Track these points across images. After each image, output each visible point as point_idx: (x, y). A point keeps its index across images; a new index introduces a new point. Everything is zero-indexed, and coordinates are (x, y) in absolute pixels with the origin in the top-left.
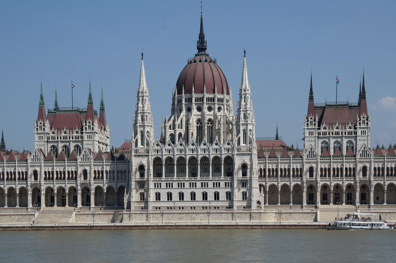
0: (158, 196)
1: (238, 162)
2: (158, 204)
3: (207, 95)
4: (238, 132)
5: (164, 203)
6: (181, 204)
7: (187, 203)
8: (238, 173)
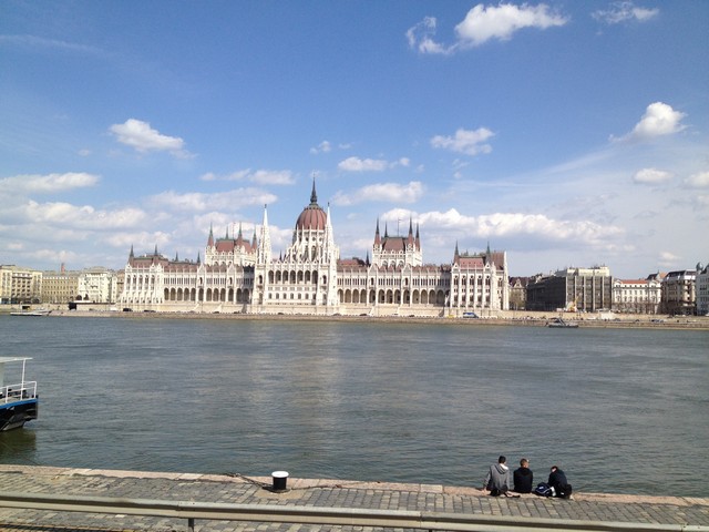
0: (270, 296)
1: (320, 275)
2: (270, 301)
3: (311, 231)
4: (322, 255)
5: (274, 300)
6: (285, 301)
7: (288, 300)
8: (320, 282)
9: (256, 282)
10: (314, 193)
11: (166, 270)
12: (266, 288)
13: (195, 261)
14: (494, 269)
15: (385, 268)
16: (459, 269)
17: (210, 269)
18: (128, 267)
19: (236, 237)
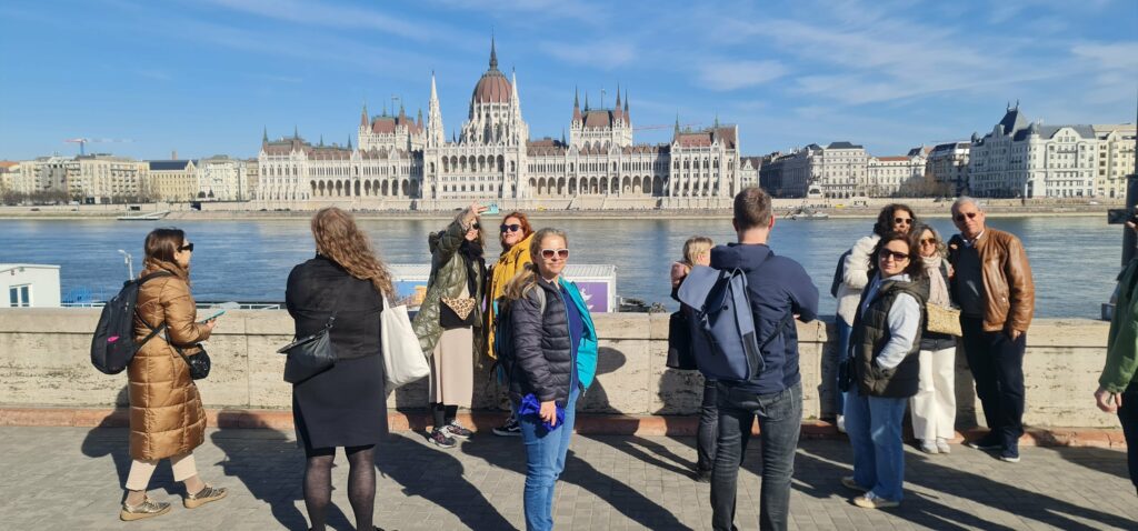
0: (445, 189)
1: (507, 160)
2: (446, 194)
3: (492, 104)
4: (508, 135)
5: (450, 192)
6: (464, 194)
7: (468, 192)
8: (508, 169)
9: (427, 171)
10: (493, 54)
11: (311, 156)
12: (440, 178)
13: (345, 146)
14: (722, 147)
15: (587, 151)
16: (680, 148)
17: (366, 156)
18: (262, 155)
19: (397, 114)
